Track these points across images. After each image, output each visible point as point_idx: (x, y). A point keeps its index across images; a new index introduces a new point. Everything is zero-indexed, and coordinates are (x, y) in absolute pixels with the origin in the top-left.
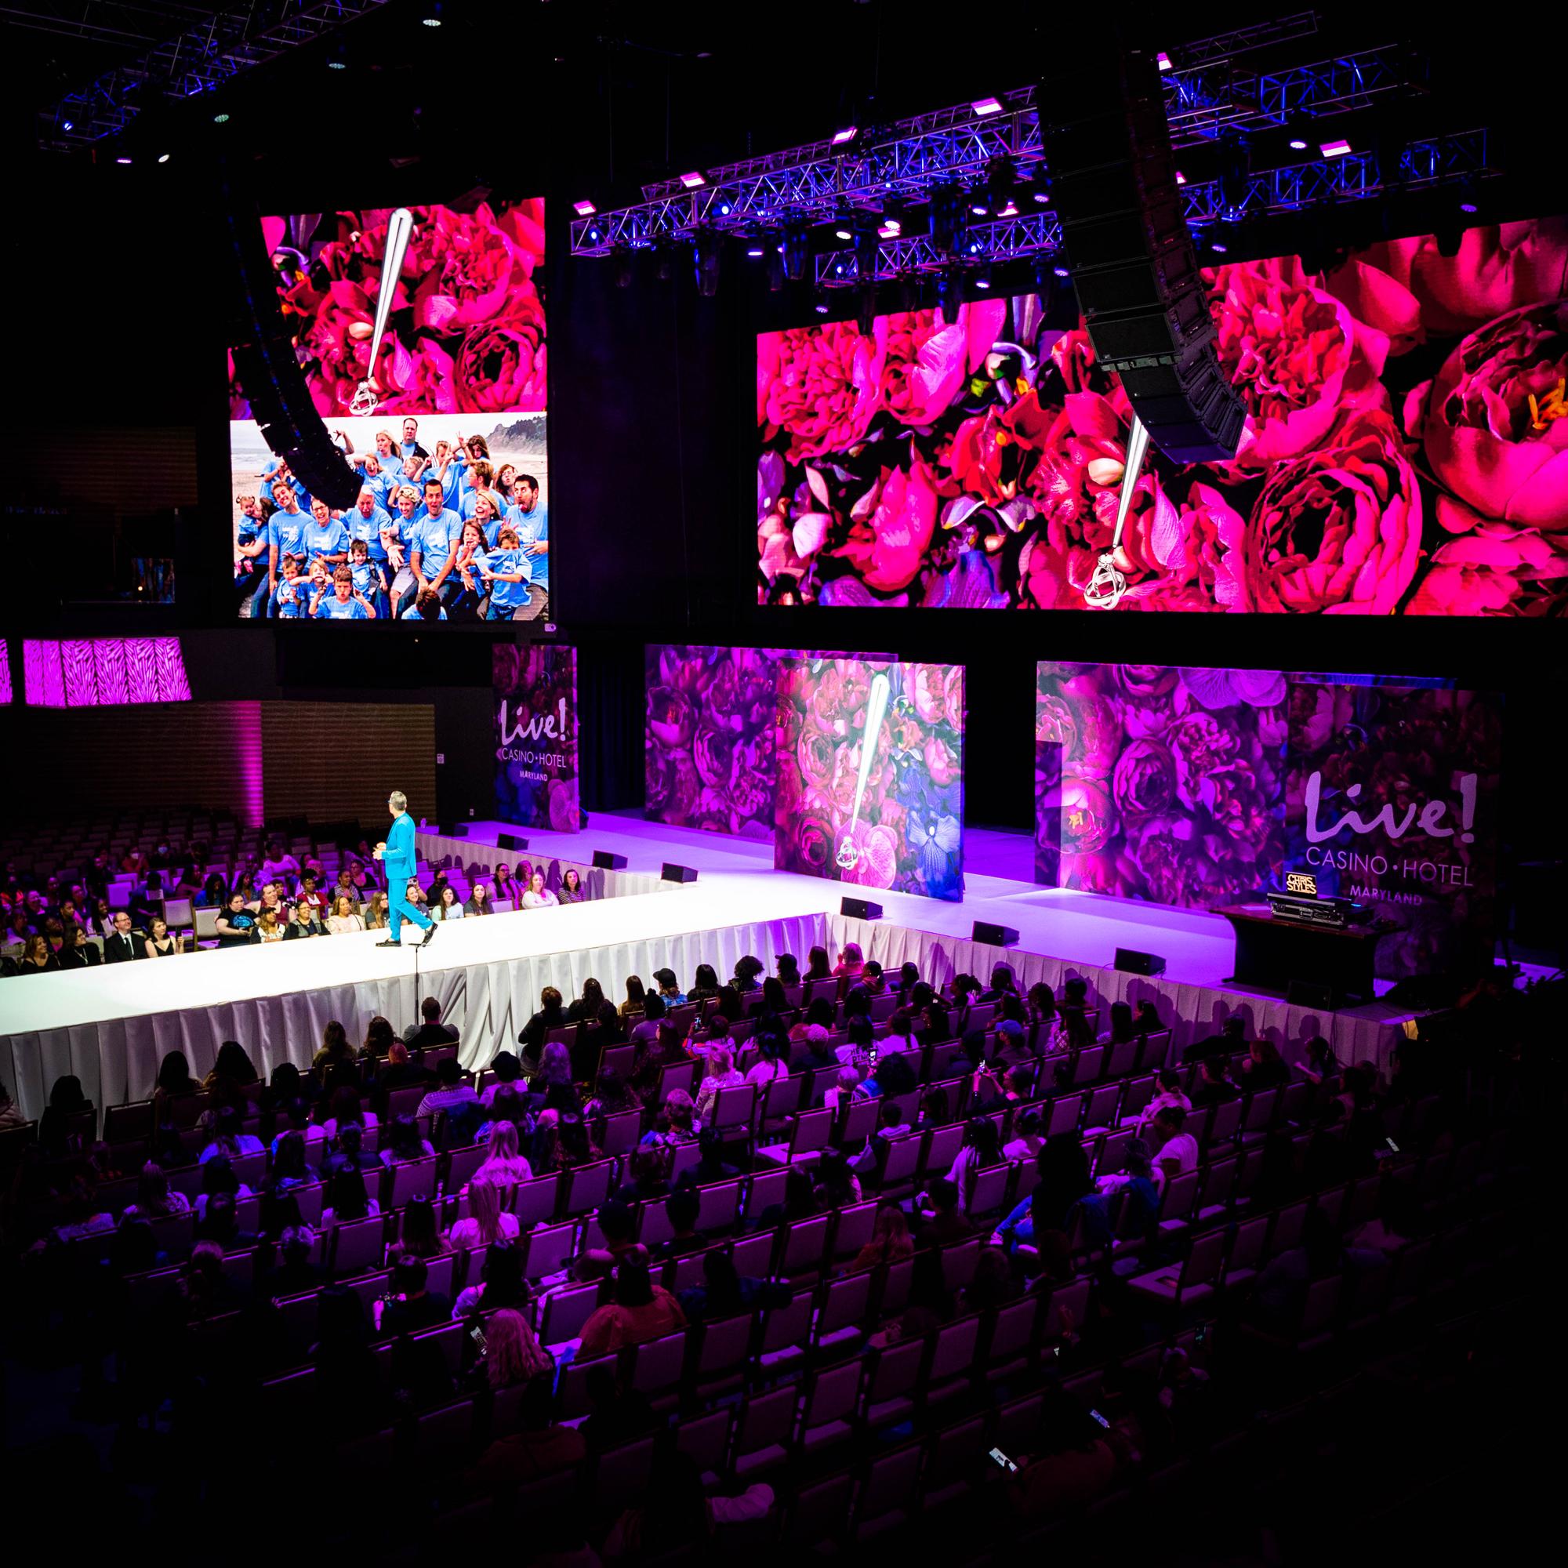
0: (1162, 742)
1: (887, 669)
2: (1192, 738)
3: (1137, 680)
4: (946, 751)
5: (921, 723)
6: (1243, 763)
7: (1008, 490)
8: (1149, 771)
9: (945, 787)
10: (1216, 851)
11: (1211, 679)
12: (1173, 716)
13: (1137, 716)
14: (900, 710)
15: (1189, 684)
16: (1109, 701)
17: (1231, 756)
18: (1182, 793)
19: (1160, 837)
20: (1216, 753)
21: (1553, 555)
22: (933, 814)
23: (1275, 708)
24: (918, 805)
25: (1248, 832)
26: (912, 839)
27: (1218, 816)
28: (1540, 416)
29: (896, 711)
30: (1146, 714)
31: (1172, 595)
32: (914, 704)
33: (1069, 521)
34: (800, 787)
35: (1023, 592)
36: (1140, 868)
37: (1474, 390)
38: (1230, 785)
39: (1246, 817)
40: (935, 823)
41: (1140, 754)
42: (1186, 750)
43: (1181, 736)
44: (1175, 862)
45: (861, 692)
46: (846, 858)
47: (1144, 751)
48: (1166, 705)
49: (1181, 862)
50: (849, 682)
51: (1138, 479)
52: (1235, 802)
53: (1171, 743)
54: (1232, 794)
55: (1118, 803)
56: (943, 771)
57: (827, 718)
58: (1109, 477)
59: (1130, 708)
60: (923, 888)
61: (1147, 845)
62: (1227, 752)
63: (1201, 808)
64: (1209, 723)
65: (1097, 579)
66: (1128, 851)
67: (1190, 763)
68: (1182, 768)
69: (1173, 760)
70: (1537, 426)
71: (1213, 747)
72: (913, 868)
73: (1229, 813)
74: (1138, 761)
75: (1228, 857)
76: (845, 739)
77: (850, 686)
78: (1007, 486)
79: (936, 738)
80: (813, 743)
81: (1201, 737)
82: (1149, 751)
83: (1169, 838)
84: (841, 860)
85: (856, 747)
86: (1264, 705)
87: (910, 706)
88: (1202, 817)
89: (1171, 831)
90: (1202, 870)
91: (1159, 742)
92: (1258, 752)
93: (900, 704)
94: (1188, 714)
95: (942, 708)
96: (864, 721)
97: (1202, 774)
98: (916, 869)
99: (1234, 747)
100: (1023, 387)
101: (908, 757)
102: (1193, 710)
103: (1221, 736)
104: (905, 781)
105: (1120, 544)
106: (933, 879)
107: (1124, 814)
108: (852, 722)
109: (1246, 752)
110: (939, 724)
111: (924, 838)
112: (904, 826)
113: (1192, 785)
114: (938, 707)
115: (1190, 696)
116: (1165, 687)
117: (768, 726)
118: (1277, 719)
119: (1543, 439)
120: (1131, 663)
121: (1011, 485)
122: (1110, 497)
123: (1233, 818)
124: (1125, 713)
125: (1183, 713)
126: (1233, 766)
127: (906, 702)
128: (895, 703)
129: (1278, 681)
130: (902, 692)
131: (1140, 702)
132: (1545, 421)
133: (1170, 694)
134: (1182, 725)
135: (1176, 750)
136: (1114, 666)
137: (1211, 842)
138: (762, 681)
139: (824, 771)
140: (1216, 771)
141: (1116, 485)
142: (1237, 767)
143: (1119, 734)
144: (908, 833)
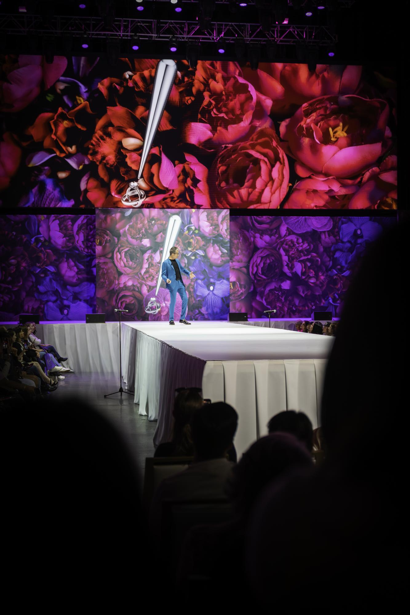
0: (275, 249)
1: (180, 212)
2: (289, 246)
3: (260, 223)
4: (220, 249)
5: (203, 237)
6: (315, 254)
7: (72, 149)
8: (268, 261)
9: (219, 267)
10: (303, 292)
11: (298, 221)
12: (280, 237)
13: (261, 238)
14: (189, 232)
15: (287, 224)
16: (246, 233)
17: (308, 252)
18: (286, 270)
19: (275, 289)
20: (301, 251)
21: (341, 186)
22: (212, 280)
23: (328, 231)
24: (202, 277)
25: (318, 282)
26: (198, 293)
27: (304, 277)
28: (334, 136)
29: (186, 232)
30: (267, 238)
31: (172, 201)
32: (199, 228)
33: (111, 166)
34: (116, 276)
35: (83, 199)
36: (265, 303)
37: (308, 124)
38: (309, 264)
39: (317, 276)
40: (213, 284)
41: (262, 255)
42: (286, 251)
43: (284, 246)
44: (283, 299)
45: (162, 224)
46: (152, 309)
47: (266, 253)
48: (276, 233)
49: (286, 299)
50: (153, 219)
51: (151, 148)
52: (312, 271)
53: (279, 249)
54: (310, 268)
55: (252, 277)
56: (218, 259)
57: (136, 239)
58: (134, 146)
59: (258, 235)
60: (206, 316)
61: (268, 294)
62: (306, 250)
63: (295, 274)
64: (298, 239)
65: (128, 193)
66: (258, 298)
67: (289, 256)
68: (285, 258)
69: (280, 255)
70: (333, 139)
71: (300, 249)
72: (199, 308)
73: (309, 275)
74: (262, 258)
75: (309, 294)
76: (149, 248)
77: (153, 222)
78: (71, 148)
79: (213, 244)
80: (126, 252)
81: (294, 245)
82: (268, 253)
83: (280, 289)
84: (148, 310)
85: (158, 253)
86: (324, 230)
87: (196, 229)
88: (295, 279)
89: (280, 286)
90: (297, 302)
91: (273, 248)
92: (322, 249)
93: (189, 229)
94: (287, 236)
95: (217, 229)
96: (164, 239)
97: (295, 260)
98: (201, 308)
99: (310, 248)
100: (80, 100)
101: (195, 254)
102: (289, 234)
103: (304, 244)
104: (193, 266)
105: (142, 177)
106: (213, 311)
107: (256, 281)
108: (156, 239)
109: (316, 250)
110: (215, 237)
111: (206, 292)
112: (193, 288)
113: (290, 265)
114: (214, 229)
115: (288, 228)
116: (275, 225)
117: (12, 257)
118: (329, 236)
119: (335, 144)
120: (258, 216)
121: (74, 148)
122: (135, 156)
123: (310, 277)
124: (255, 237)
125: (285, 236)
126: (310, 256)
127: (193, 228)
128: (186, 228)
129: (329, 221)
130: (190, 223)
131: (263, 233)
132: (336, 138)
133: (278, 228)
134: (284, 241)
135: (282, 252)
136: (248, 218)
137: (301, 289)
138: (6, 232)
139: (135, 266)
140: (302, 259)
141: (139, 150)
142: (311, 256)
143: (252, 246)
144: (195, 291)
